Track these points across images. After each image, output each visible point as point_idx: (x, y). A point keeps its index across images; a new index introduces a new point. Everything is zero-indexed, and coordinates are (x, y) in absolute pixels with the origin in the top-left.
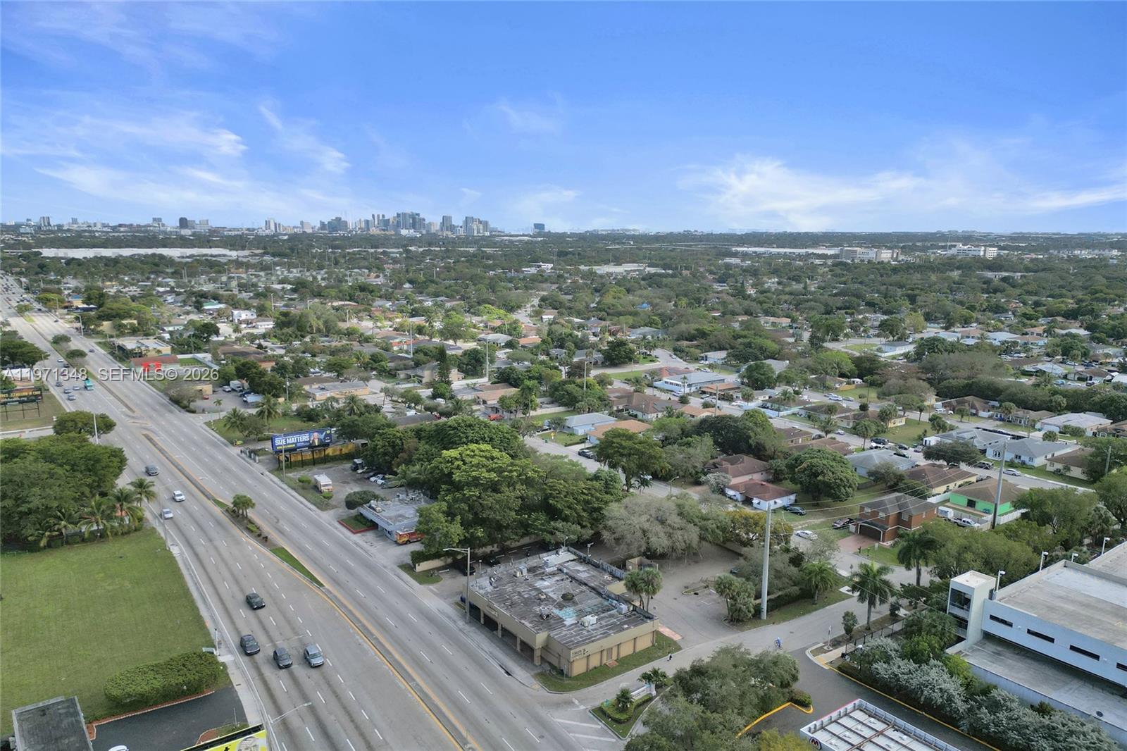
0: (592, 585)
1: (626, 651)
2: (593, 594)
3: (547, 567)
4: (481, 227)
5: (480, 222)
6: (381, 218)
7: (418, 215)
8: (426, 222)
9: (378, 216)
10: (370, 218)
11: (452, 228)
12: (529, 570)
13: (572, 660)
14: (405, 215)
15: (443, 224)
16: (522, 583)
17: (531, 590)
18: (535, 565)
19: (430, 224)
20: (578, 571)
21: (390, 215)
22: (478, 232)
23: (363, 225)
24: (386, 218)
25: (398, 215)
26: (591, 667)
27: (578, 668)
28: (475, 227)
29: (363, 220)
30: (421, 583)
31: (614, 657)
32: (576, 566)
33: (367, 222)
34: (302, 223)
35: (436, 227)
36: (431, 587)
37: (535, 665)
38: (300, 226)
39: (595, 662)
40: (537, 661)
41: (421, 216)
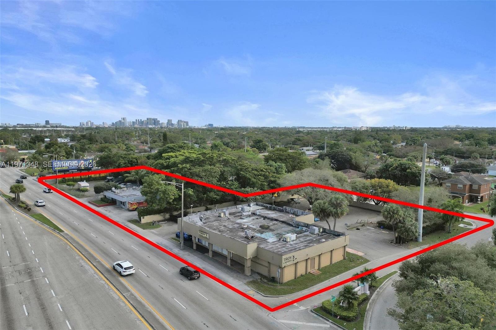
0: (282, 220)
1: (325, 262)
2: (284, 225)
3: (244, 212)
4: (185, 124)
5: (185, 122)
6: (140, 121)
7: (157, 119)
8: (160, 122)
9: (139, 120)
10: (135, 121)
11: (172, 125)
12: (230, 214)
13: (283, 266)
14: (150, 119)
15: (168, 123)
16: (226, 221)
17: (234, 224)
18: (234, 212)
19: (162, 123)
20: (268, 214)
21: (144, 119)
22: (184, 126)
23: (132, 124)
24: (142, 120)
25: (148, 119)
26: (299, 274)
27: (288, 275)
28: (182, 124)
29: (131, 121)
30: (144, 229)
31: (316, 267)
32: (265, 211)
33: (133, 122)
34: (103, 123)
35: (165, 125)
36: (153, 231)
37: (246, 275)
38: (103, 124)
39: (301, 270)
40: (248, 272)
41: (158, 120)
